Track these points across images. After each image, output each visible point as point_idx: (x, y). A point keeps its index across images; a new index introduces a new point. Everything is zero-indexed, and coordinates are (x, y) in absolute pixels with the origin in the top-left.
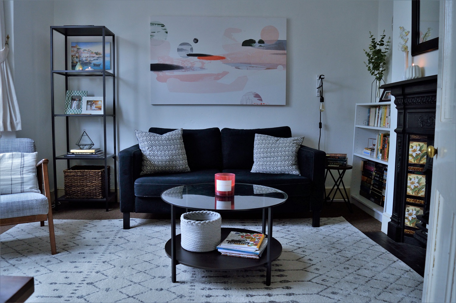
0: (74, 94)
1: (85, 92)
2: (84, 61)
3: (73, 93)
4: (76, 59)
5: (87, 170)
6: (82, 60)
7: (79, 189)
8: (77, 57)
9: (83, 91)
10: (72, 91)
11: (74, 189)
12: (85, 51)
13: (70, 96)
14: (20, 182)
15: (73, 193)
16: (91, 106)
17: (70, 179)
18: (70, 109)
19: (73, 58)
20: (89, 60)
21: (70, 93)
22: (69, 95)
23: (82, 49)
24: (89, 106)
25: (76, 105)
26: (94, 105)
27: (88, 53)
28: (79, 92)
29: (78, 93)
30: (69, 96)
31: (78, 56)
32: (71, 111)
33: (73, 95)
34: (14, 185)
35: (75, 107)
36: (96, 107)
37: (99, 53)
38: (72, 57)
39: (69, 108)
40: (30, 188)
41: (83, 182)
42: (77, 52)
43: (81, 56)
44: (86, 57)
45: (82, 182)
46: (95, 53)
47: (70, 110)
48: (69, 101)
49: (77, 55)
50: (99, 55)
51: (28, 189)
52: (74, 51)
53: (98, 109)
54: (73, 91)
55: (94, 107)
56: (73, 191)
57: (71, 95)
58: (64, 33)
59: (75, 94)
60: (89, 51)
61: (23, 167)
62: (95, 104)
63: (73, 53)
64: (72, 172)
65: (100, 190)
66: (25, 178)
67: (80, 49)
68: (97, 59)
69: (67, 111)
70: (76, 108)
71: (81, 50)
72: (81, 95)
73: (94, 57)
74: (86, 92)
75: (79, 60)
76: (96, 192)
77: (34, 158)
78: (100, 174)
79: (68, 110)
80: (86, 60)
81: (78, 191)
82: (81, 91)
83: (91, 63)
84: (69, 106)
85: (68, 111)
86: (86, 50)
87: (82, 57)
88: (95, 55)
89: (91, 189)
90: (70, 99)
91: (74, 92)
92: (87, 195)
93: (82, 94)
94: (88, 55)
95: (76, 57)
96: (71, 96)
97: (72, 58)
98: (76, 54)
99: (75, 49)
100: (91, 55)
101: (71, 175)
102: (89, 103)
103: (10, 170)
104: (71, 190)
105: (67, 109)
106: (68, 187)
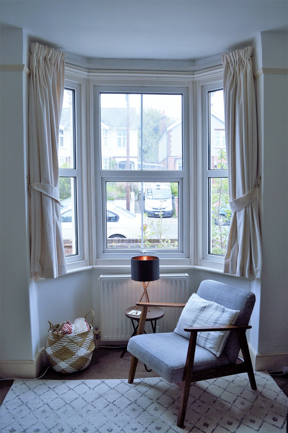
14: (206, 337)
34: (201, 338)
40: (210, 347)
51: (207, 347)
61: (216, 323)
66: (211, 335)
77: (230, 317)
103: (206, 321)
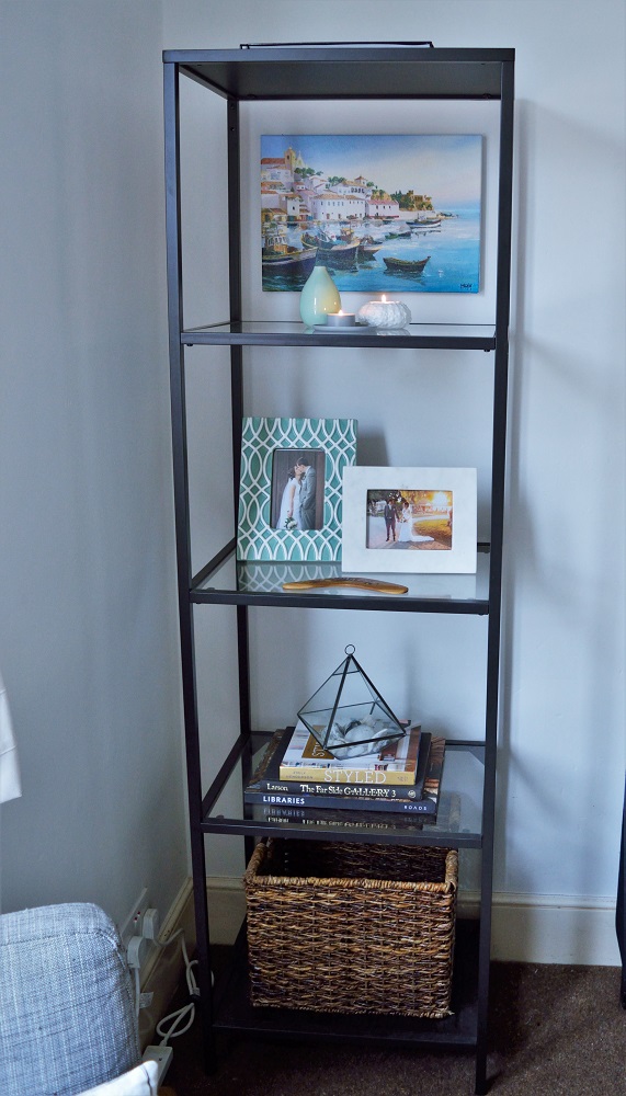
0: (285, 436)
1: (343, 424)
2: (331, 245)
3: (277, 435)
4: (285, 230)
5: (374, 883)
6: (324, 237)
7: (326, 973)
8: (292, 223)
9: (336, 423)
10: (271, 423)
11: (302, 973)
12: (340, 187)
13: (263, 451)
15: (295, 990)
16: (390, 523)
17: (278, 920)
18: (267, 527)
19: (273, 225)
20: (361, 236)
21: (263, 435)
22: (256, 443)
23: (322, 177)
24: (379, 522)
25: (297, 503)
26: (407, 513)
27: (356, 195)
28: (314, 424)
29: (306, 436)
30: (255, 450)
31: (297, 213)
32: (272, 544)
33: (278, 444)
35: (296, 516)
36: (420, 530)
37: (420, 198)
38: (267, 218)
39: (259, 526)
41: (350, 941)
42: (294, 192)
43: (315, 216)
44: (344, 218)
45: (343, 941)
46: (393, 196)
47: (266, 535)
48: (261, 482)
49: (293, 208)
50: (420, 208)
52: (274, 186)
53: (428, 538)
54: (278, 421)
55: (406, 527)
56: (296, 981)
57: (270, 443)
58: (225, 85)
59: (292, 437)
60: (362, 187)
62: (415, 511)
63: (270, 200)
64: (293, 890)
65: (442, 978)
67: (311, 172)
68: (407, 235)
69: (252, 542)
70: (297, 520)
71: (318, 183)
72: (322, 445)
73: (387, 220)
74: (350, 424)
75: (306, 238)
76: (417, 991)
78: (445, 903)
79: (259, 535)
80: (345, 238)
81: (323, 982)
82: (322, 423)
83: (370, 256)
84: (260, 512)
85: (258, 542)
86: (341, 180)
87: (322, 218)
88: (394, 210)
89: (395, 976)
90: (263, 468)
91: (284, 425)
92: (371, 1003)
93: (328, 438)
94: (357, 209)
95: (289, 218)
96: (271, 450)
97: (267, 225)
98: (290, 204)
99: (284, 176)
100: (372, 211)
101: (284, 903)
102: (381, 505)
104: (286, 976)
105: (253, 527)
106: (270, 961)
